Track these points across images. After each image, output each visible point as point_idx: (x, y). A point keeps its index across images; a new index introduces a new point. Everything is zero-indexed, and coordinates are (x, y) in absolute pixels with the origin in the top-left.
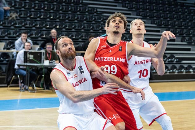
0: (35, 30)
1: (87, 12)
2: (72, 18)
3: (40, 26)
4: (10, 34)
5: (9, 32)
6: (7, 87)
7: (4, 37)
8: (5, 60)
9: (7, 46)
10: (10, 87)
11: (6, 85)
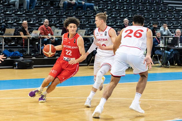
0: (111, 19)
1: (155, 3)
2: (142, 9)
3: (115, 15)
4: (91, 22)
5: (89, 21)
6: (87, 65)
7: (86, 25)
8: (86, 44)
9: (88, 32)
10: (90, 65)
11: (87, 64)
